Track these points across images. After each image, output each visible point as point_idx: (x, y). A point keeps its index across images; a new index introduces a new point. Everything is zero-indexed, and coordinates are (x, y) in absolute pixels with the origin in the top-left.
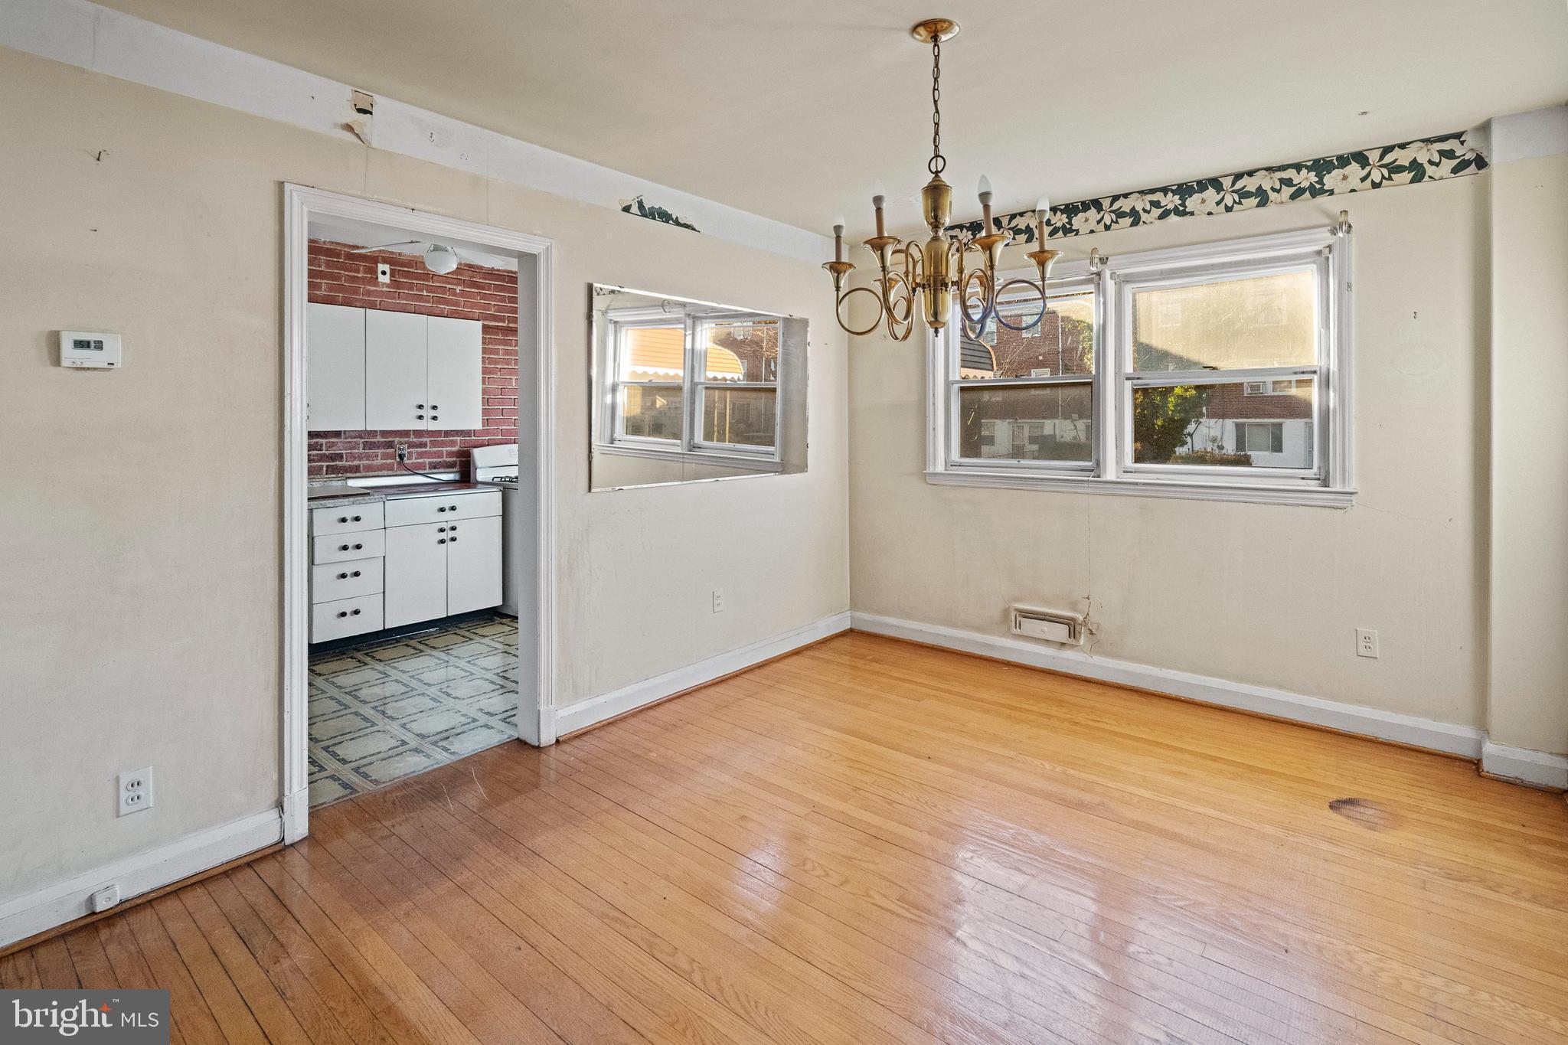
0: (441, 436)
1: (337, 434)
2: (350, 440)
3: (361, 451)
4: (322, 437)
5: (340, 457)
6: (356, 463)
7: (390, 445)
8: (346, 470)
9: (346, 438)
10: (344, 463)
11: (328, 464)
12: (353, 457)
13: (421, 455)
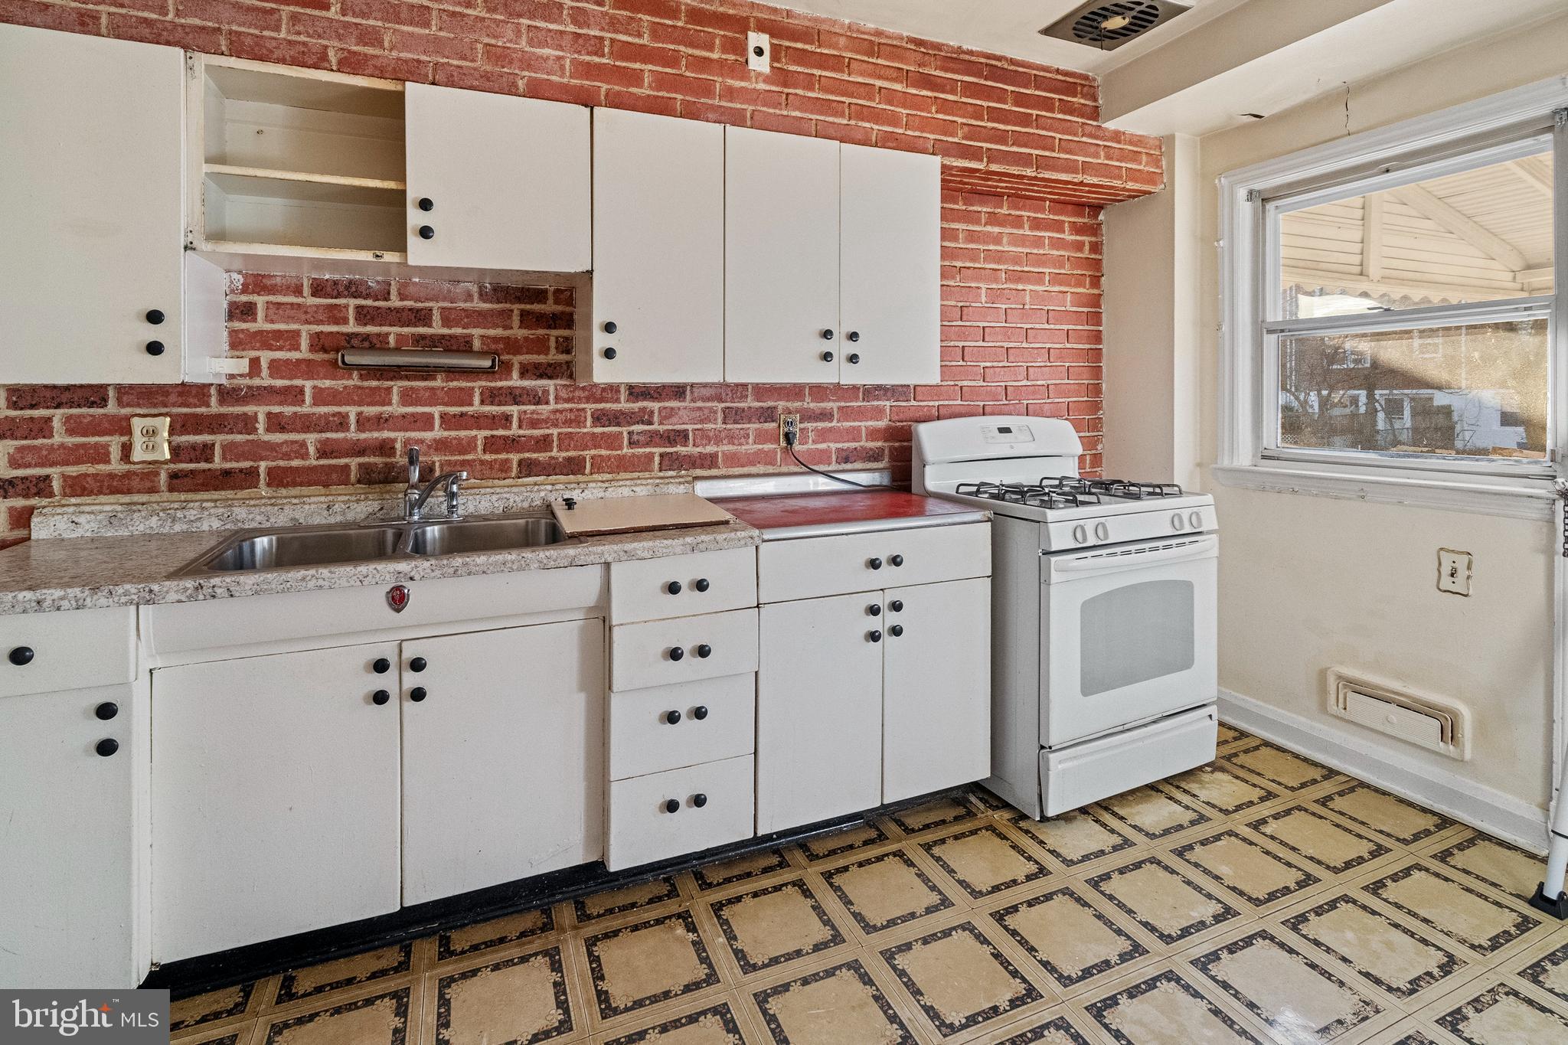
0: (857, 399)
1: (678, 391)
2: (700, 404)
3: (720, 425)
4: (653, 398)
5: (682, 437)
6: (710, 449)
7: (769, 415)
8: (693, 462)
9: (693, 400)
10: (689, 450)
11: (662, 450)
12: (706, 437)
13: (823, 435)
